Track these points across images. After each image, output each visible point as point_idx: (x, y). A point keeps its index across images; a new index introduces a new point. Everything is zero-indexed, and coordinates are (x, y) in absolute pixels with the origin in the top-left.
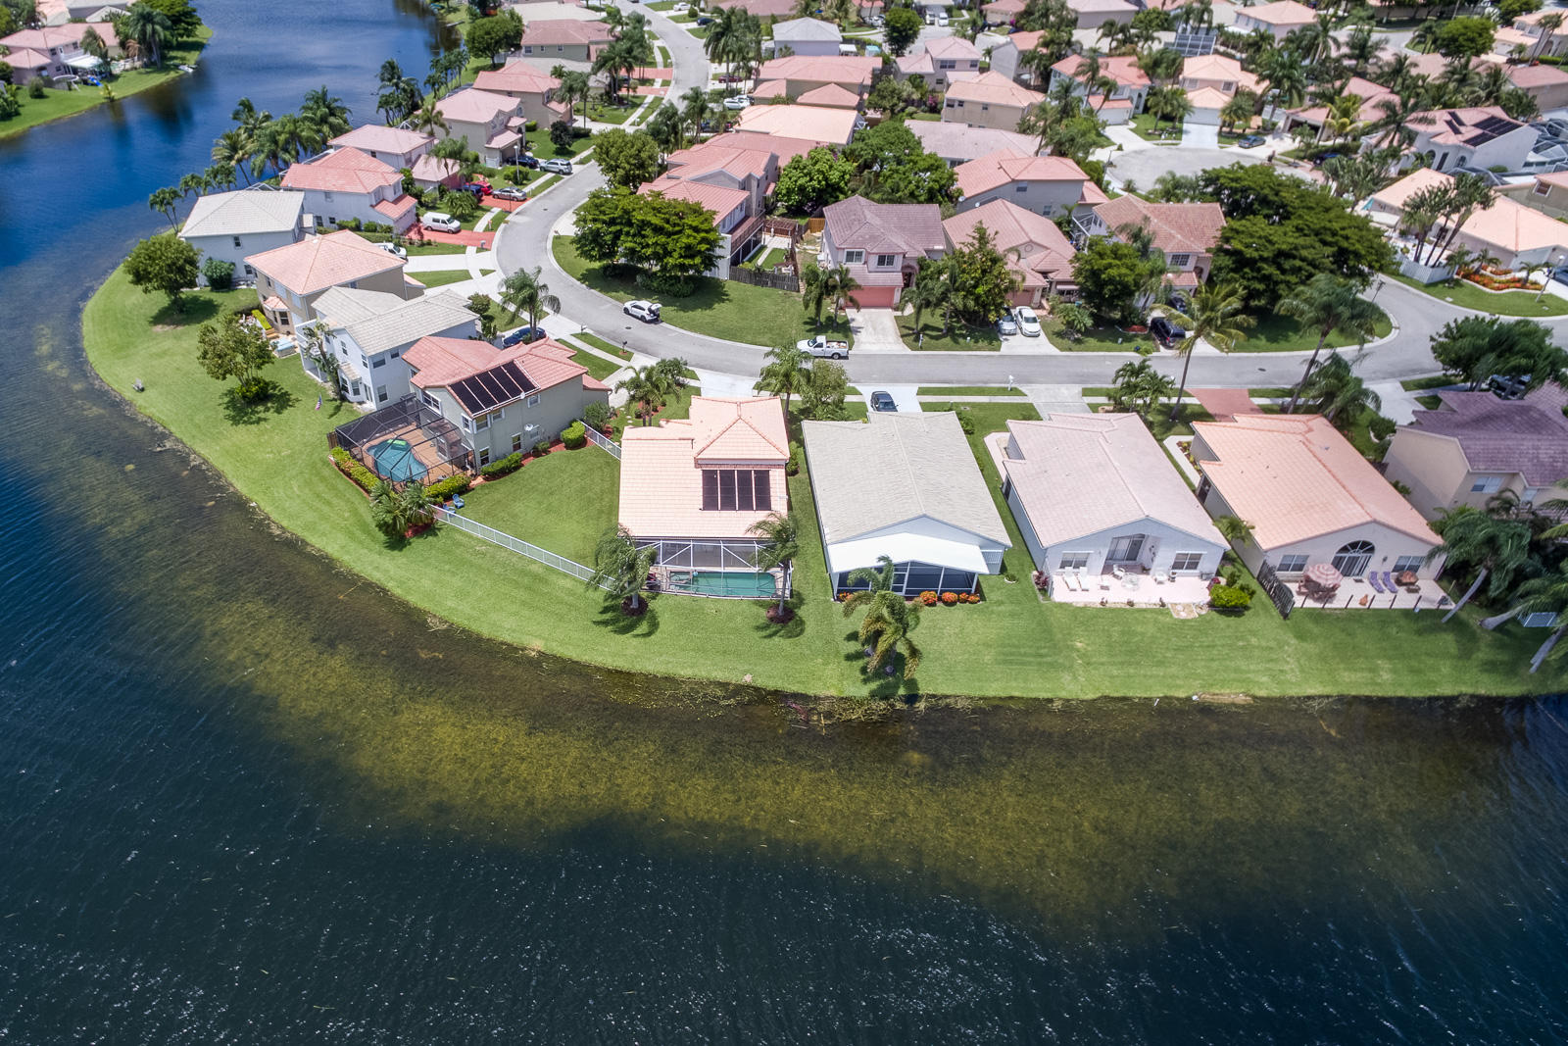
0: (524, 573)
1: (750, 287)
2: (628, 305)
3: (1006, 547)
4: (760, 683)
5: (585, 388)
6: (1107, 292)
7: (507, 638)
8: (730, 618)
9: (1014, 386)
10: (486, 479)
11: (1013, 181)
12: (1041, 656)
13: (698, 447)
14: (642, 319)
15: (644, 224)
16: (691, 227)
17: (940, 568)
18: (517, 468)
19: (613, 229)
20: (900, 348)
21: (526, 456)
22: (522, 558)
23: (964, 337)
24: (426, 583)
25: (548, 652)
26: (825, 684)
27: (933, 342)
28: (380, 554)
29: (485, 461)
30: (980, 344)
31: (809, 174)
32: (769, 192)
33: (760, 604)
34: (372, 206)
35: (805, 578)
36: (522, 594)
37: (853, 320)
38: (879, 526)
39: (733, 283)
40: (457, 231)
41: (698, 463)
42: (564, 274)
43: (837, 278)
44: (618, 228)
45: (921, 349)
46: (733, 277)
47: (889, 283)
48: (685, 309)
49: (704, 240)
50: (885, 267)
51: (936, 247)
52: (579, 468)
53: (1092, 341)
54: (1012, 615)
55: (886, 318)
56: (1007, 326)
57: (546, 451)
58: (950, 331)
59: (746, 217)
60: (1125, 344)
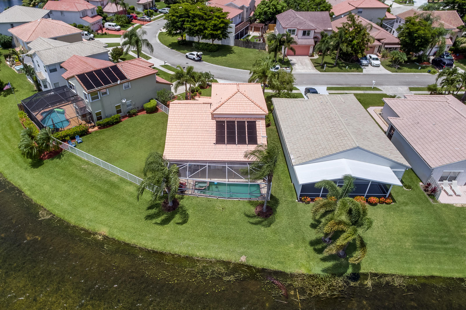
0: (106, 182)
1: (243, 49)
2: (187, 54)
3: (407, 167)
4: (252, 262)
5: (157, 82)
6: (416, 43)
7: (86, 225)
8: (232, 213)
9: (374, 86)
10: (99, 128)
11: (357, 8)
12: (445, 243)
13: (213, 107)
14: (194, 59)
15: (195, 16)
16: (216, 16)
17: (368, 181)
18: (117, 123)
19: (181, 19)
20: (315, 71)
21: (124, 117)
22: (107, 172)
23: (345, 67)
24: (47, 187)
25: (110, 237)
26: (297, 264)
27: (330, 69)
28: (26, 169)
29: (99, 118)
30: (352, 69)
31: (268, 6)
32: (251, 15)
33: (251, 203)
34: (81, 18)
35: (278, 187)
36: (102, 196)
37: (291, 60)
38: (327, 154)
39: (236, 47)
40: (119, 30)
41: (213, 116)
42: (162, 44)
43: (285, 38)
44: (184, 19)
45: (325, 71)
46: (236, 44)
47: (308, 43)
48: (214, 56)
49: (222, 22)
50: (306, 37)
51: (329, 29)
52: (152, 123)
53: (406, 69)
54: (416, 212)
55: (307, 60)
56: (364, 62)
57: (135, 114)
58: (337, 64)
59: (242, 22)
60: (422, 70)
